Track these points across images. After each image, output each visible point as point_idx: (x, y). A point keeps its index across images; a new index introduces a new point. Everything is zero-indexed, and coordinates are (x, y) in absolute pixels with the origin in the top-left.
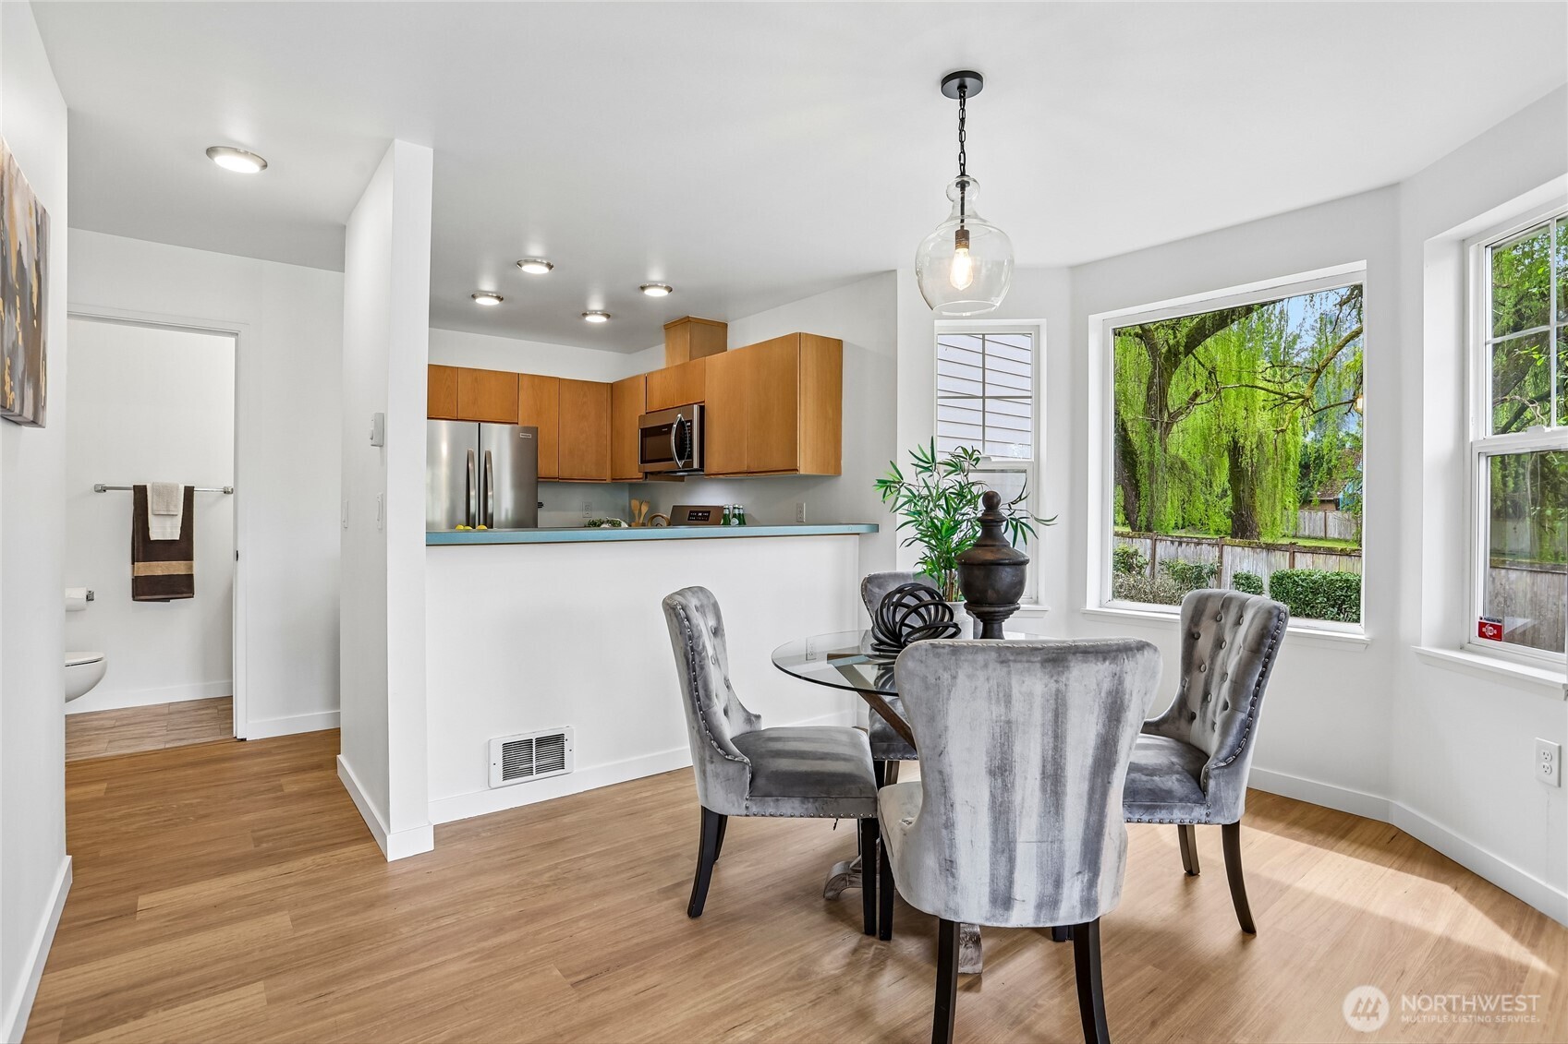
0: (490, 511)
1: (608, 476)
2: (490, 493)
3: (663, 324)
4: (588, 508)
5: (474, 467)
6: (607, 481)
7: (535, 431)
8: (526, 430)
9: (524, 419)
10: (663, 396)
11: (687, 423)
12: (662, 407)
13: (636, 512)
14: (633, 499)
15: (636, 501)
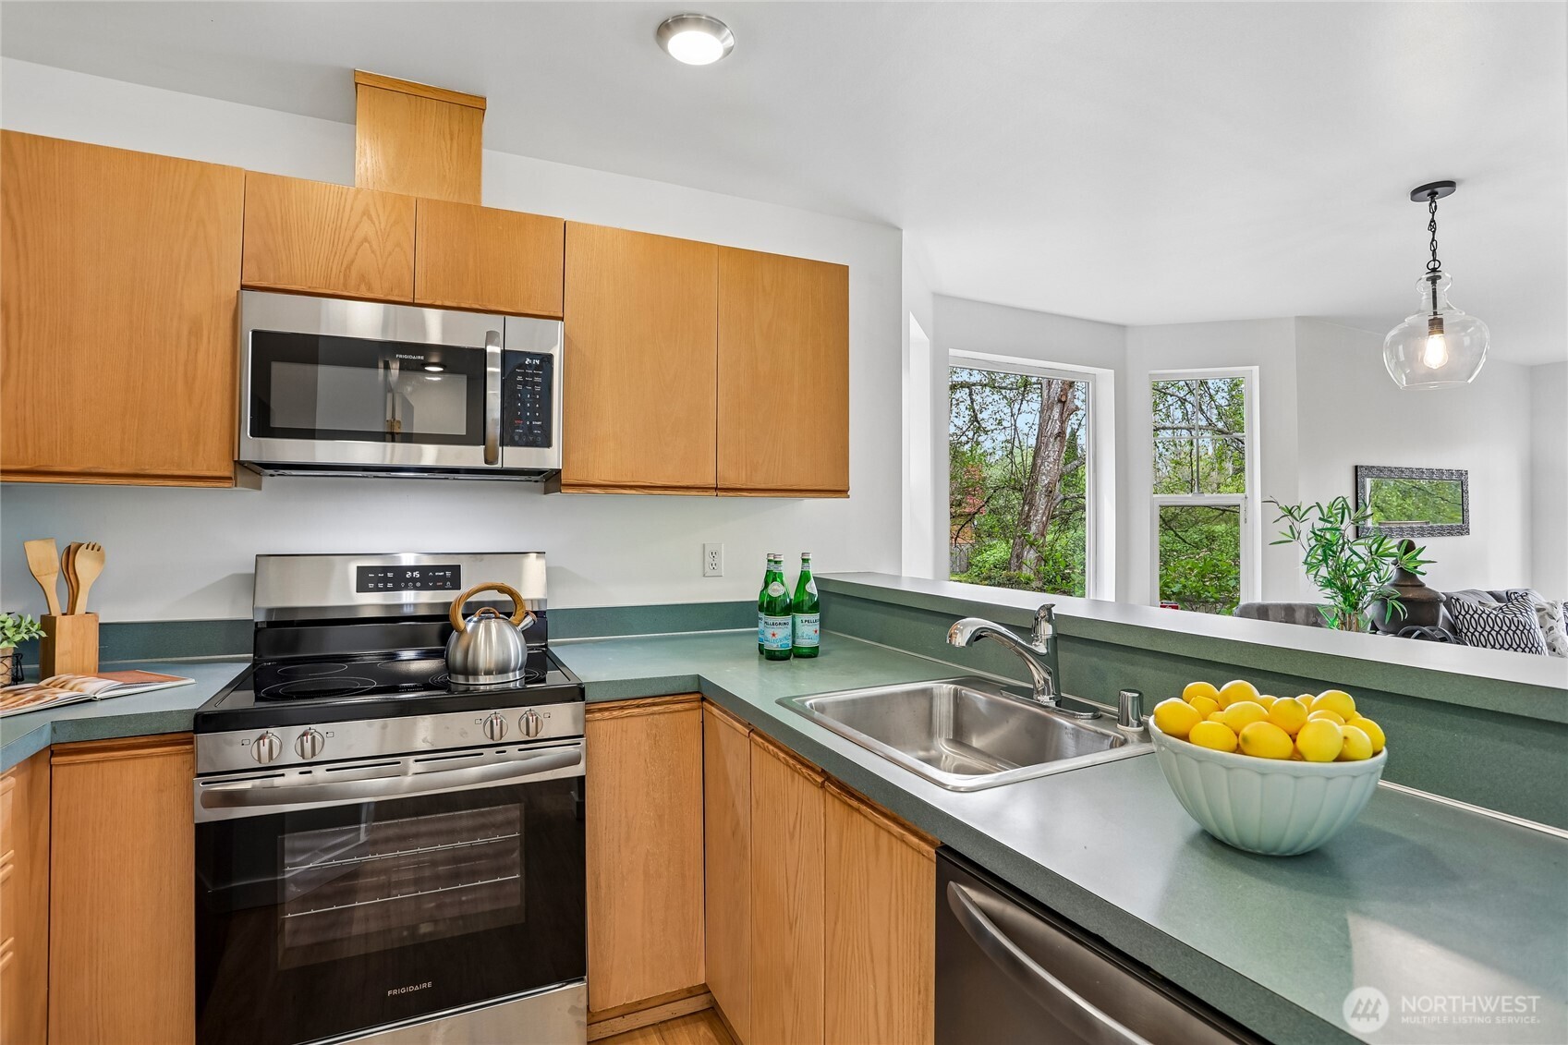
10: (353, 262)
11: (532, 359)
12: (347, 291)
13: (51, 581)
14: (31, 540)
15: (40, 543)
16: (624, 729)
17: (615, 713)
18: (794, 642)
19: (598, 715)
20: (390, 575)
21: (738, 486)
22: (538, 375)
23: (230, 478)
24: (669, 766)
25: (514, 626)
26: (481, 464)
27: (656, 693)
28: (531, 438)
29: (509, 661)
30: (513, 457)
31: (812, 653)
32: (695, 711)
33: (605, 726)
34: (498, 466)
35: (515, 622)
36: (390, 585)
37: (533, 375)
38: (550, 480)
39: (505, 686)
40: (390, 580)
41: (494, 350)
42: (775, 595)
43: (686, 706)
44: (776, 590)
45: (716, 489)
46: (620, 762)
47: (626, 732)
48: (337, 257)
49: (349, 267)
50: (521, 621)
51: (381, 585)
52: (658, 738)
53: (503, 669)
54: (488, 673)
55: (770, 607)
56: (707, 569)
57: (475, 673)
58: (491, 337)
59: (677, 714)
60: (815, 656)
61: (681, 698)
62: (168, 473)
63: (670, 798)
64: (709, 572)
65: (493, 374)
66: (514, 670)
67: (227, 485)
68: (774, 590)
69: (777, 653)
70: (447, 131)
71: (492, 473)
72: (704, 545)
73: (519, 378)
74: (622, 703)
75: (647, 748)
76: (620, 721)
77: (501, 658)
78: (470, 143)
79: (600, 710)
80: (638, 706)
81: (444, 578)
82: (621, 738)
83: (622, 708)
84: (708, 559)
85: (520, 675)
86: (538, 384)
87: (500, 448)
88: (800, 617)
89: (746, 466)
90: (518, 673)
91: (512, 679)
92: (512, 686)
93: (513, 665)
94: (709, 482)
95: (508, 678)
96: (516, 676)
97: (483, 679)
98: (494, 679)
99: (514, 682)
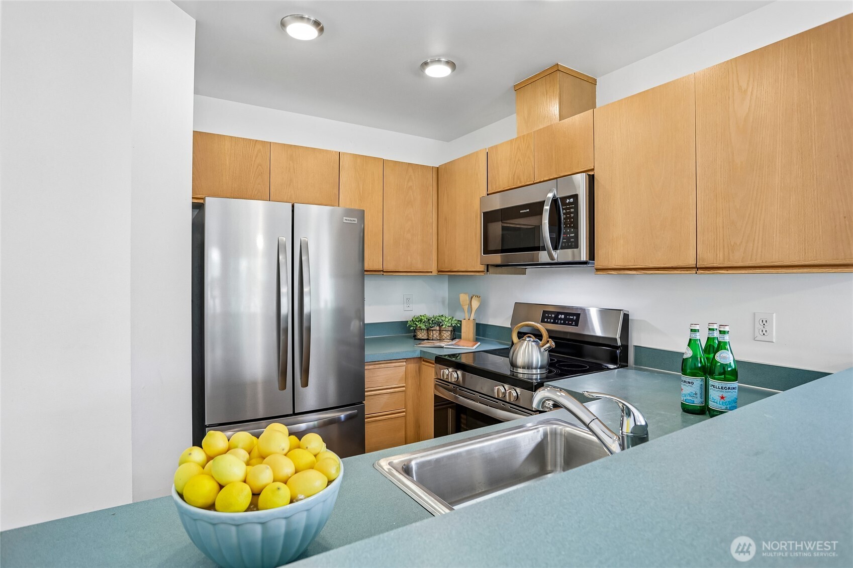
0: (306, 310)
1: (434, 268)
2: (306, 290)
3: (513, 84)
4: (408, 300)
5: (286, 260)
6: (433, 274)
7: (361, 214)
8: (349, 212)
9: (348, 200)
10: (515, 171)
11: (570, 199)
12: (514, 186)
13: (466, 307)
14: (461, 293)
15: (464, 295)
21: (715, 265)
22: (572, 208)
23: (484, 271)
25: (540, 347)
26: (549, 260)
28: (570, 244)
29: (532, 363)
34: (555, 260)
35: (542, 344)
36: (552, 321)
37: (570, 209)
40: (553, 318)
48: (511, 172)
49: (514, 175)
50: (545, 344)
51: (549, 320)
53: (529, 367)
54: (524, 368)
56: (757, 334)
57: (517, 366)
64: (760, 337)
65: (546, 209)
66: (536, 368)
72: (754, 314)
73: (564, 211)
81: (572, 320)
84: (759, 326)
85: (540, 371)
86: (572, 213)
87: (554, 252)
89: (724, 246)
90: (539, 370)
91: (534, 373)
92: (534, 377)
93: (534, 366)
94: (690, 263)
95: (533, 371)
96: (537, 371)
97: (520, 371)
98: (526, 371)
99: (536, 375)
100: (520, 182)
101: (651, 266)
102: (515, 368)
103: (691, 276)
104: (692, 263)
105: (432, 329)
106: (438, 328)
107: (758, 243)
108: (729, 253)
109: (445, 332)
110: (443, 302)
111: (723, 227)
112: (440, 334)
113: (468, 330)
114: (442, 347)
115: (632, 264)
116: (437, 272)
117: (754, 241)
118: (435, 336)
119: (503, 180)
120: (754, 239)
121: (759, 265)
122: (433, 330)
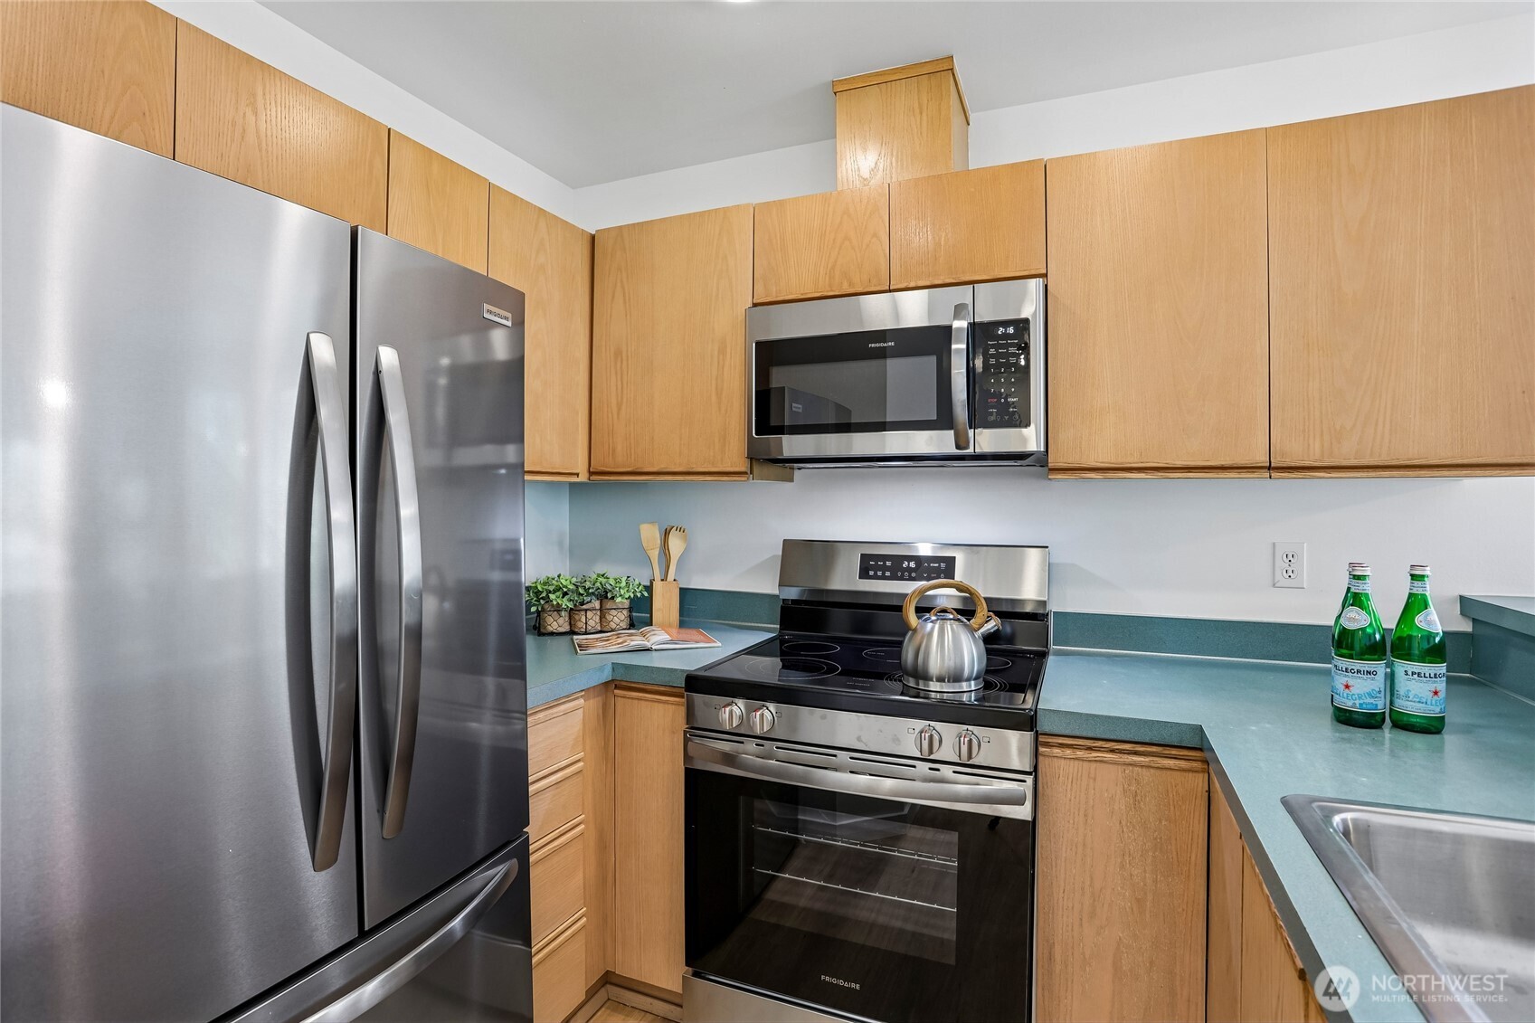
1: (581, 465)
6: (581, 478)
7: (519, 306)
10: (836, 262)
11: (1005, 328)
12: (832, 291)
13: (655, 554)
14: (644, 523)
15: (649, 525)
16: (1092, 776)
17: (1080, 753)
18: (1392, 703)
19: (1057, 751)
20: (888, 563)
21: (1307, 463)
22: (1013, 345)
23: (746, 473)
24: (1156, 839)
25: (972, 631)
26: (952, 450)
27: (1136, 739)
28: (1007, 418)
29: (961, 668)
30: (986, 440)
31: (1432, 727)
32: (1196, 775)
33: (1064, 767)
34: (970, 451)
35: (976, 626)
36: (888, 574)
37: (1007, 346)
38: (1037, 463)
39: (957, 697)
40: (888, 569)
41: (961, 324)
42: (1351, 626)
43: (1183, 764)
44: (1356, 619)
45: (1269, 468)
46: (1085, 816)
47: (1095, 780)
48: (823, 261)
49: (833, 268)
50: (981, 626)
51: (879, 573)
52: (1139, 798)
53: (956, 678)
54: (941, 679)
55: (1345, 643)
56: (1278, 576)
57: (926, 677)
58: (959, 310)
59: (1169, 772)
60: (1438, 731)
61: (1174, 752)
62: (706, 470)
63: (1155, 881)
64: (1281, 579)
65: (958, 351)
66: (968, 680)
67: (743, 479)
68: (1350, 619)
69: (1355, 716)
70: (916, 105)
71: (961, 458)
72: (1274, 544)
73: (992, 351)
74: (1089, 743)
75: (1123, 807)
76: (1085, 764)
77: (952, 664)
78: (940, 109)
79: (1061, 746)
80: (1112, 751)
81: (938, 570)
82: (1088, 785)
83: (1090, 749)
84: (1281, 564)
85: (976, 685)
86: (1014, 355)
87: (971, 432)
88: (1401, 667)
89: (1322, 432)
90: (973, 682)
91: (966, 690)
92: (965, 698)
93: (966, 673)
94: (1258, 459)
95: (961, 687)
96: (970, 686)
97: (934, 686)
98: (946, 687)
99: (968, 694)
100: (851, 284)
101: (1179, 463)
102: (921, 682)
103: (1260, 483)
104: (1262, 459)
105: (584, 607)
106: (597, 604)
107: (1384, 426)
108: (1332, 444)
109: (614, 612)
110: (560, 544)
111: (1321, 399)
112: (602, 617)
113: (665, 604)
114: (648, 650)
115: (1136, 460)
116: (587, 475)
117: (1377, 424)
118: (591, 623)
119: (799, 277)
120: (1377, 420)
121: (1386, 463)
122: (586, 610)
